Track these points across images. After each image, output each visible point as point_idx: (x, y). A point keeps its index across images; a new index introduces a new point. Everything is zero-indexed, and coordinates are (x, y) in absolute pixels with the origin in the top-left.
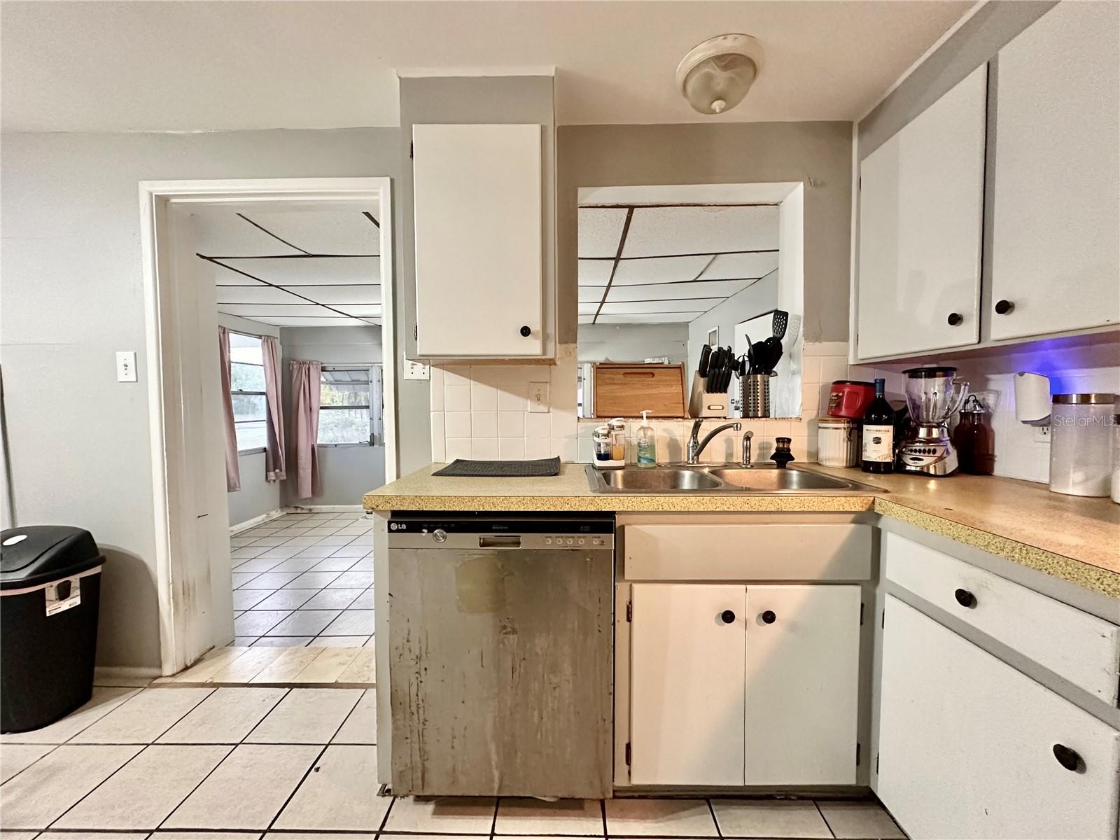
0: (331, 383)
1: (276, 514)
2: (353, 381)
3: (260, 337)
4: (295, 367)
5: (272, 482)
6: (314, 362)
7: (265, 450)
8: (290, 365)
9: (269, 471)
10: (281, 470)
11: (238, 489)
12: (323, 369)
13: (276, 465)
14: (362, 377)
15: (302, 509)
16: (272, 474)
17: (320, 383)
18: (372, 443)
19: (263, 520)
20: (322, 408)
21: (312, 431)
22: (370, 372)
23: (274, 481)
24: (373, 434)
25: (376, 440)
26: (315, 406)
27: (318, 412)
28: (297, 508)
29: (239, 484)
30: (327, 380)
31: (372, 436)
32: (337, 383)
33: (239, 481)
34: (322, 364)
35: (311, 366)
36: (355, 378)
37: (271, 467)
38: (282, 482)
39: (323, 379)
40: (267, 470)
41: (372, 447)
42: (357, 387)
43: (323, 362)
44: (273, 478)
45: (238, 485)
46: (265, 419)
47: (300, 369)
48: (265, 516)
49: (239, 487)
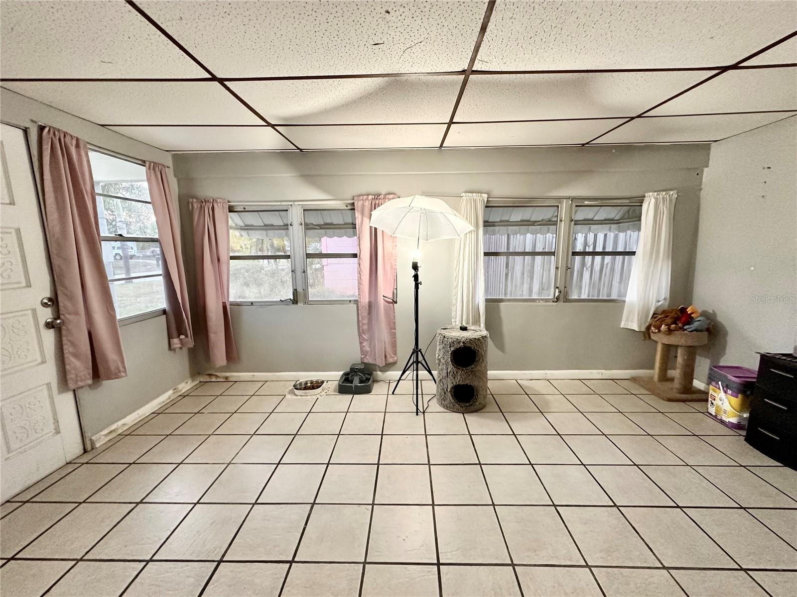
0: (242, 229)
1: (185, 386)
2: (265, 225)
3: (143, 163)
4: (195, 206)
5: (177, 350)
6: (218, 201)
7: (164, 312)
8: (189, 203)
9: (172, 338)
10: (187, 336)
11: (123, 374)
12: (231, 210)
13: (180, 331)
14: (276, 220)
15: (217, 376)
16: (176, 342)
17: (228, 228)
18: (295, 301)
19: (169, 398)
20: (232, 258)
21: (222, 286)
22: (290, 212)
23: (181, 348)
24: (295, 290)
25: (300, 298)
26: (224, 256)
27: (228, 263)
28: (210, 375)
29: (124, 368)
30: (236, 225)
31: (295, 292)
32: (247, 228)
33: (123, 362)
34: (229, 202)
35: (215, 206)
36: (268, 222)
37: (174, 331)
38: (190, 350)
39: (230, 222)
40: (170, 337)
41: (295, 306)
42: (271, 233)
43: (230, 200)
44: (179, 346)
45: (122, 369)
46: (161, 272)
47: (202, 208)
48: (171, 392)
49: (125, 372)
